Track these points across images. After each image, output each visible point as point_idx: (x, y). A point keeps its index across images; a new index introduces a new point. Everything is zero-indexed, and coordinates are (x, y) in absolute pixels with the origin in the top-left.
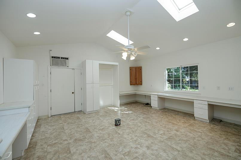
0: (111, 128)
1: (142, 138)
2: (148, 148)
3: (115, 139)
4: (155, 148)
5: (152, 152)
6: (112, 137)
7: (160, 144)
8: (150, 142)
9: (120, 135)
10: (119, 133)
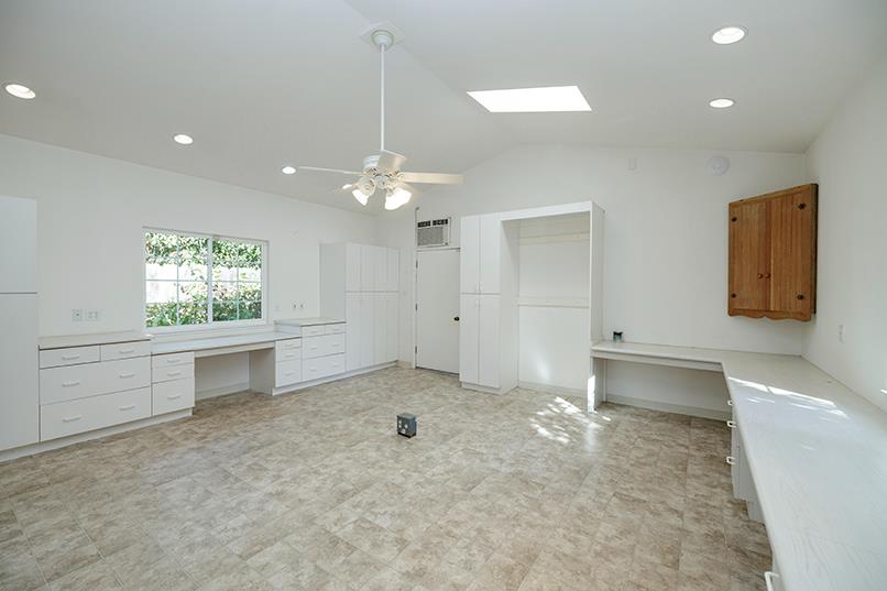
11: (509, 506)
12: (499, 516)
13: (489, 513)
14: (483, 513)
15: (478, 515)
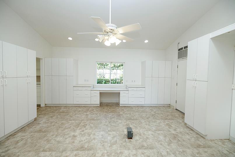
1: (86, 141)
2: (74, 136)
4: (68, 139)
5: (69, 135)
7: (65, 145)
8: (76, 141)
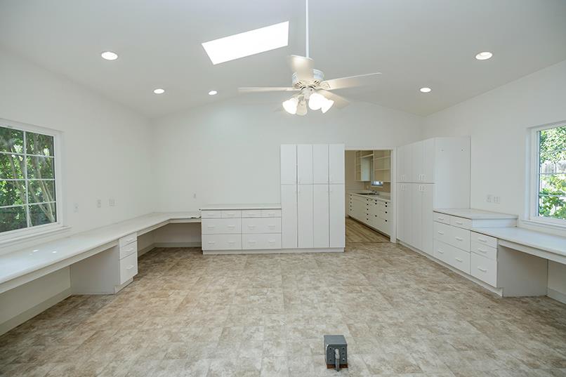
0: (369, 359)
3: (368, 318)
6: (372, 325)
9: (351, 322)
10: (350, 329)
11: (193, 329)
12: (198, 321)
13: (204, 320)
14: (208, 319)
15: (211, 317)
